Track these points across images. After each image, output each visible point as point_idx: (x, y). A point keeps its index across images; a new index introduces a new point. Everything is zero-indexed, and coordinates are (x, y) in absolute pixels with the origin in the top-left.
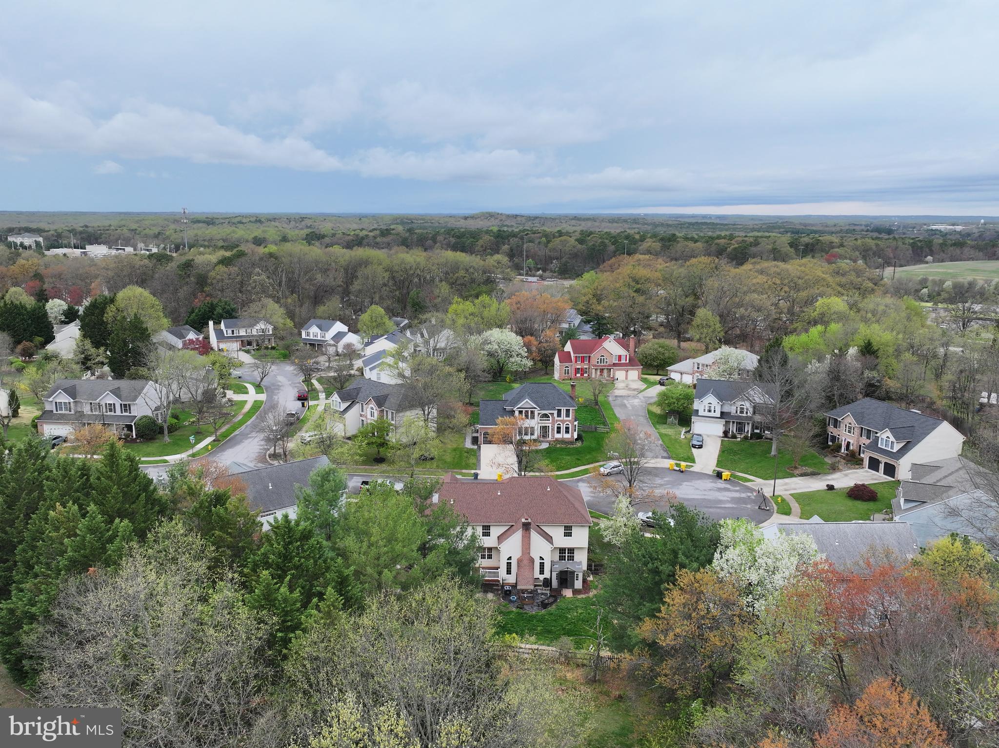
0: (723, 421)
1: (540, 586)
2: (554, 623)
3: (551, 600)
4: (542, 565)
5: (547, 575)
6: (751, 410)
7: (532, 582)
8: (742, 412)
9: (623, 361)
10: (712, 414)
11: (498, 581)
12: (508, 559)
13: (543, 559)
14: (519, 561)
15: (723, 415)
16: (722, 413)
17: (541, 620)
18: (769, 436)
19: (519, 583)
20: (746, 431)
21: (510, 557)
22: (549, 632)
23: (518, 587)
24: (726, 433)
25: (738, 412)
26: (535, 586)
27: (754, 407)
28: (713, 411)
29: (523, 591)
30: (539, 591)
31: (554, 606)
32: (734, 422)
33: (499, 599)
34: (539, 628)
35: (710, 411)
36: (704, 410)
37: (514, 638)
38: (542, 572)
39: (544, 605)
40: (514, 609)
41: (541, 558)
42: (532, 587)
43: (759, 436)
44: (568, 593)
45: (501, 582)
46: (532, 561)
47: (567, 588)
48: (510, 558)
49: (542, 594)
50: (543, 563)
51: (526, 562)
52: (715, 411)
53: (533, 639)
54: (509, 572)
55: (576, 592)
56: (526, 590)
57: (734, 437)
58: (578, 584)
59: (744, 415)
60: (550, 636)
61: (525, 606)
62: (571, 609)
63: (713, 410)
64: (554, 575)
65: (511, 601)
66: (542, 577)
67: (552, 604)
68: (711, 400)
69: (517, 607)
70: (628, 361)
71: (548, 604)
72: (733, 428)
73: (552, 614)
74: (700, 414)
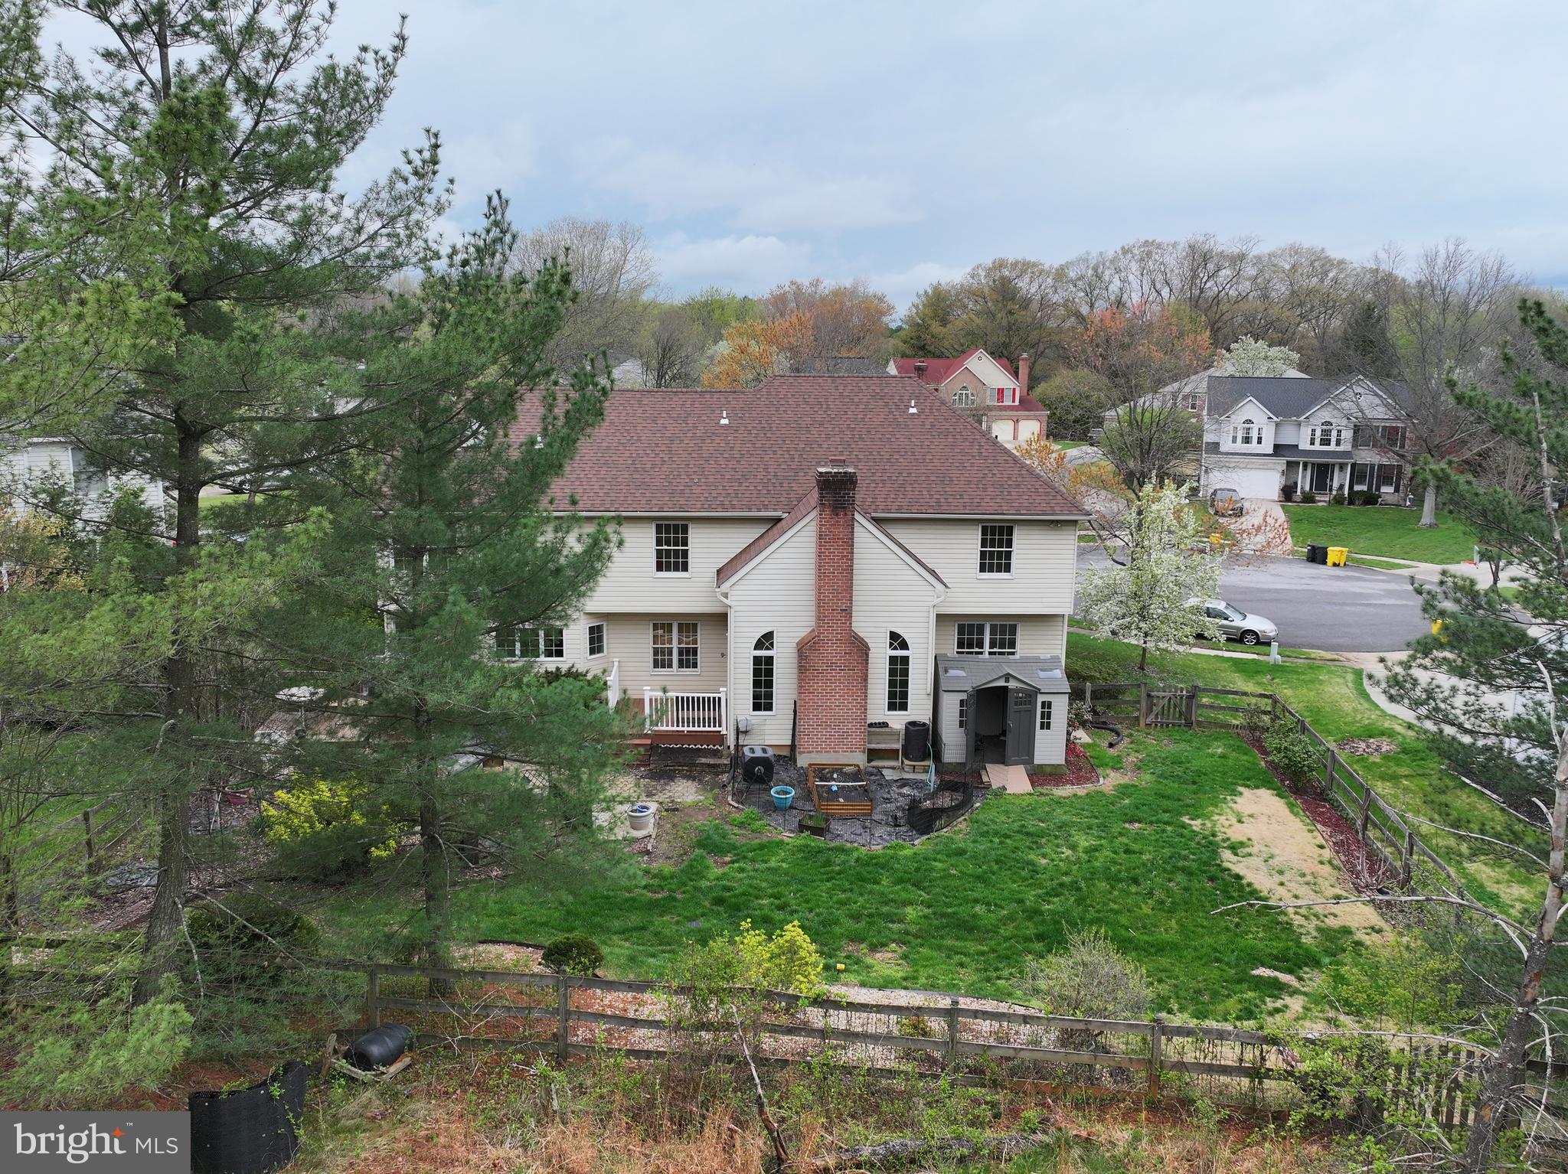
0: (1281, 463)
1: (892, 754)
2: (980, 891)
3: (945, 801)
4: (899, 669)
5: (919, 709)
6: (1347, 434)
7: (857, 738)
8: (1326, 442)
9: (1008, 402)
10: (1254, 447)
11: (720, 738)
12: (759, 645)
13: (904, 645)
14: (806, 650)
15: (1279, 450)
16: (1277, 447)
17: (917, 877)
18: (1391, 499)
19: (803, 742)
20: (1336, 485)
21: (769, 636)
22: (967, 928)
23: (803, 761)
24: (1288, 492)
25: (1317, 441)
26: (873, 754)
27: (1357, 430)
28: (1255, 440)
29: (822, 772)
30: (889, 775)
31: (962, 824)
32: (1305, 465)
33: (719, 801)
34: (910, 912)
35: (1247, 440)
36: (1234, 440)
37: (792, 950)
38: (898, 699)
39: (921, 819)
40: (788, 837)
41: (897, 640)
42: (860, 759)
43: (1370, 499)
44: (1011, 780)
45: (731, 741)
46: (861, 649)
47: (1003, 761)
48: (766, 640)
49: (904, 783)
50: (905, 660)
51: (834, 651)
52: (1260, 441)
53: (885, 962)
54: (762, 701)
55: (1040, 776)
56: (838, 769)
57: (1308, 498)
58: (1049, 748)
59: (1332, 447)
60: (973, 947)
61: (836, 827)
62: (1041, 834)
63: (1254, 435)
64: (951, 706)
65: (772, 807)
66: (898, 721)
67: (953, 812)
68: (1252, 412)
69: (802, 828)
70: (1017, 403)
71: (936, 813)
72: (1304, 481)
73: (961, 852)
74: (1223, 449)
